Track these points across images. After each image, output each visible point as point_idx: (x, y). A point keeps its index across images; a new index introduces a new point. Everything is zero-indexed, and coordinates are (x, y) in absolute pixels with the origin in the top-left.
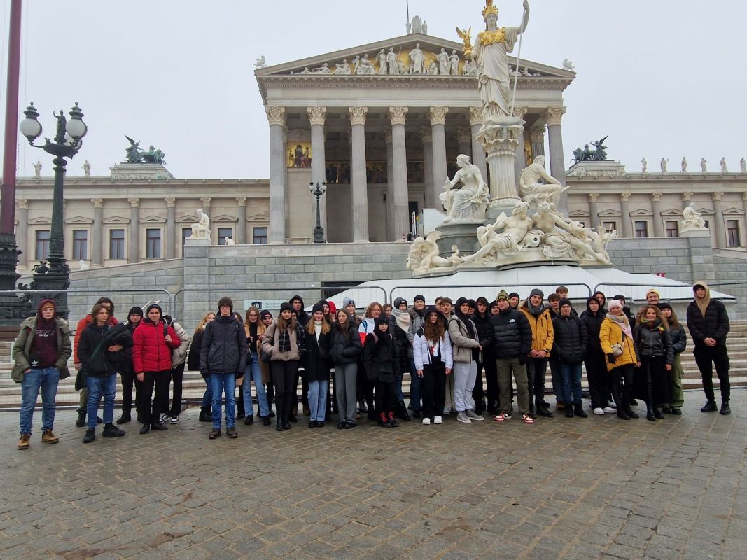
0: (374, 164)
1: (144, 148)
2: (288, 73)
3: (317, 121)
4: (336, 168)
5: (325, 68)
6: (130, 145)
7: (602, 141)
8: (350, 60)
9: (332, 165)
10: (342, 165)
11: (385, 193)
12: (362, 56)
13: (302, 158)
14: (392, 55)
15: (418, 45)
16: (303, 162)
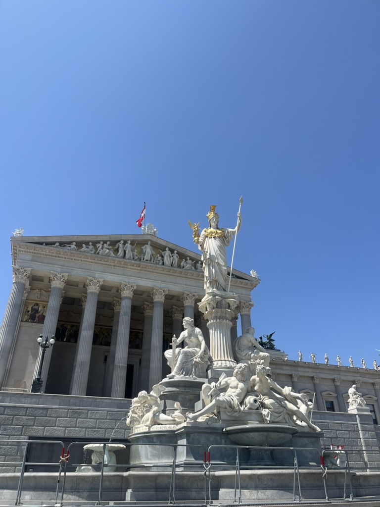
0: (101, 328)
3: (57, 285)
4: (66, 328)
5: (73, 246)
7: (271, 335)
9: (63, 325)
10: (72, 326)
11: (106, 354)
13: (37, 315)
15: (149, 242)
16: (37, 318)
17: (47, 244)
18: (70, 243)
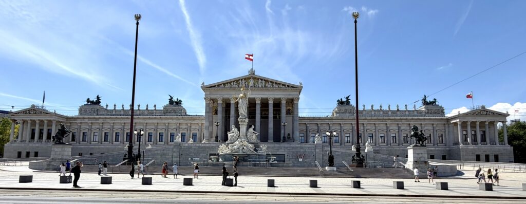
1: (175, 99)
2: (211, 87)
3: (220, 102)
5: (222, 86)
6: (170, 98)
7: (348, 97)
8: (230, 83)
12: (234, 81)
14: (243, 81)
15: (252, 78)
17: (213, 87)
18: (221, 85)
